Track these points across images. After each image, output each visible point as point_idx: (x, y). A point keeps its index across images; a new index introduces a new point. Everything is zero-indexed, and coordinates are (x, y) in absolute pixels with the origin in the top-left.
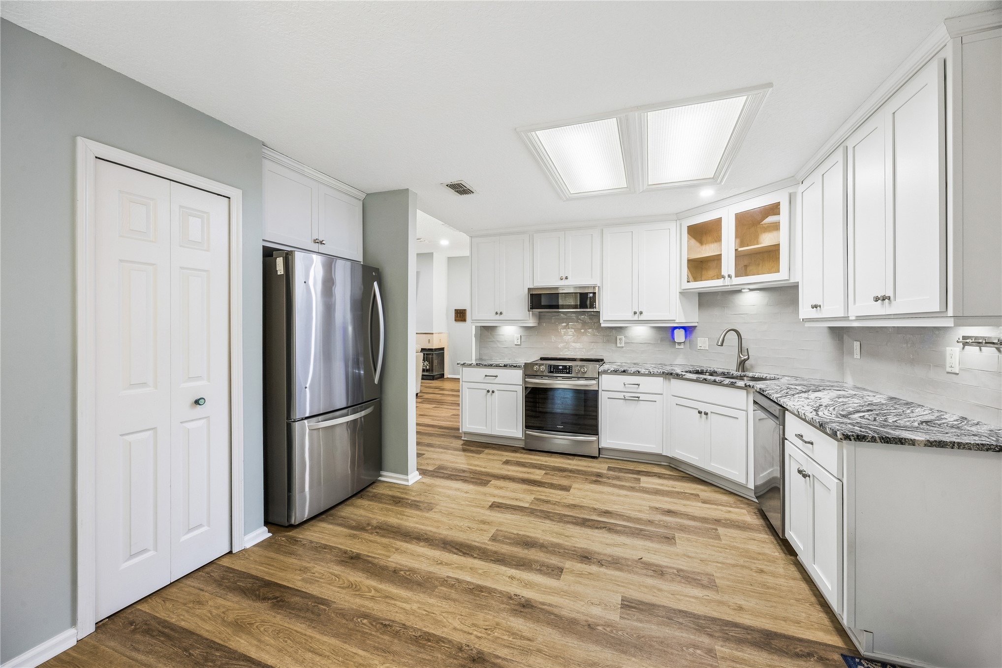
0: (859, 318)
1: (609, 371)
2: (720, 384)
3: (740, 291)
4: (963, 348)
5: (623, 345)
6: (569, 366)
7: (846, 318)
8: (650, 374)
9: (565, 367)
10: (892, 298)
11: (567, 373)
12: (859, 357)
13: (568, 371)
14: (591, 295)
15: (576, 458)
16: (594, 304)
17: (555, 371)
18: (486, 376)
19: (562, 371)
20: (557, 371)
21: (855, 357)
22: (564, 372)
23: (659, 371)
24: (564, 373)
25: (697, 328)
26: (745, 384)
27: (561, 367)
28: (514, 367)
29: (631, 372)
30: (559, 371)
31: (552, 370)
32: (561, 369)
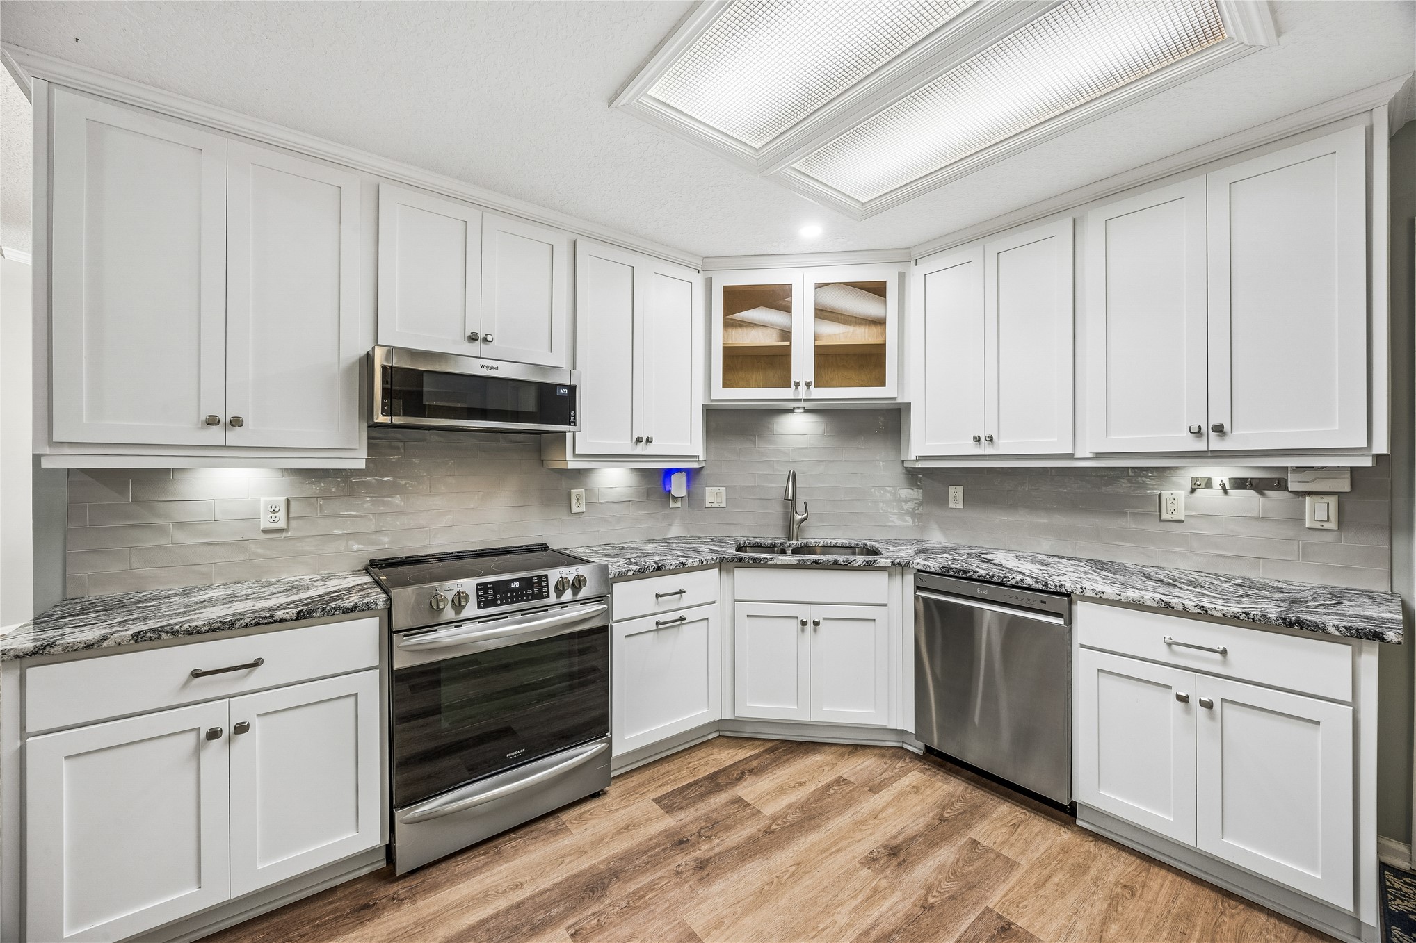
0: (1099, 456)
1: (630, 573)
2: (848, 567)
3: (791, 411)
4: (1193, 491)
5: (583, 509)
6: (540, 577)
7: (1070, 456)
8: (703, 567)
9: (527, 582)
10: (1227, 428)
11: (535, 597)
12: (960, 506)
13: (536, 591)
14: (564, 391)
15: (565, 817)
16: (573, 412)
17: (501, 599)
18: (197, 674)
19: (522, 596)
20: (506, 598)
21: (952, 505)
22: (527, 595)
23: (715, 558)
24: (528, 600)
25: (704, 471)
26: (892, 562)
27: (516, 585)
28: (346, 611)
29: (671, 568)
30: (512, 597)
31: (491, 597)
32: (516, 590)
